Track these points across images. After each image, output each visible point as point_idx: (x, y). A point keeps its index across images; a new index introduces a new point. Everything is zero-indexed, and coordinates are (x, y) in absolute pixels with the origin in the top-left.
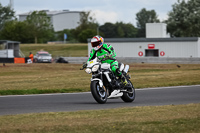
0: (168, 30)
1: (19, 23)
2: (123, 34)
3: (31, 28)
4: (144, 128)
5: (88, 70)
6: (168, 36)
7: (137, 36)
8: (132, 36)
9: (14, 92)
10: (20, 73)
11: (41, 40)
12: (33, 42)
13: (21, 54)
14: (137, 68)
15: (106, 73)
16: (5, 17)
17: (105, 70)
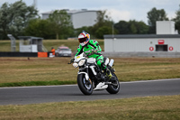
0: (176, 28)
1: (42, 21)
2: (136, 31)
3: (53, 25)
4: (154, 115)
5: (75, 64)
6: (176, 33)
7: (149, 33)
8: (144, 33)
9: (38, 83)
10: (43, 66)
11: (62, 36)
12: (55, 38)
13: (43, 49)
14: (149, 62)
15: (92, 67)
16: (29, 16)
17: (91, 64)
